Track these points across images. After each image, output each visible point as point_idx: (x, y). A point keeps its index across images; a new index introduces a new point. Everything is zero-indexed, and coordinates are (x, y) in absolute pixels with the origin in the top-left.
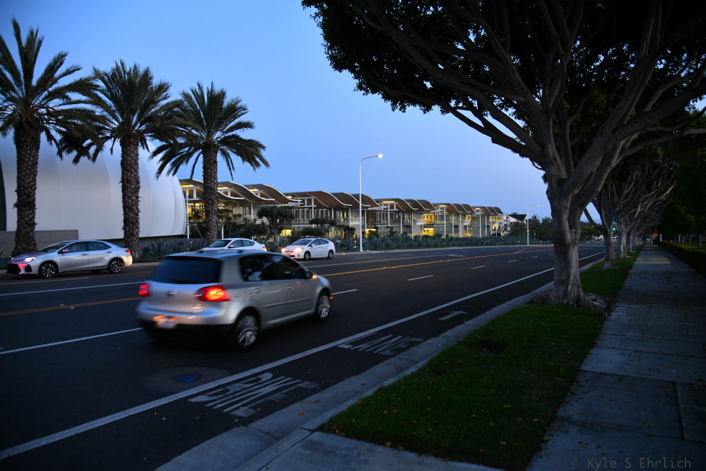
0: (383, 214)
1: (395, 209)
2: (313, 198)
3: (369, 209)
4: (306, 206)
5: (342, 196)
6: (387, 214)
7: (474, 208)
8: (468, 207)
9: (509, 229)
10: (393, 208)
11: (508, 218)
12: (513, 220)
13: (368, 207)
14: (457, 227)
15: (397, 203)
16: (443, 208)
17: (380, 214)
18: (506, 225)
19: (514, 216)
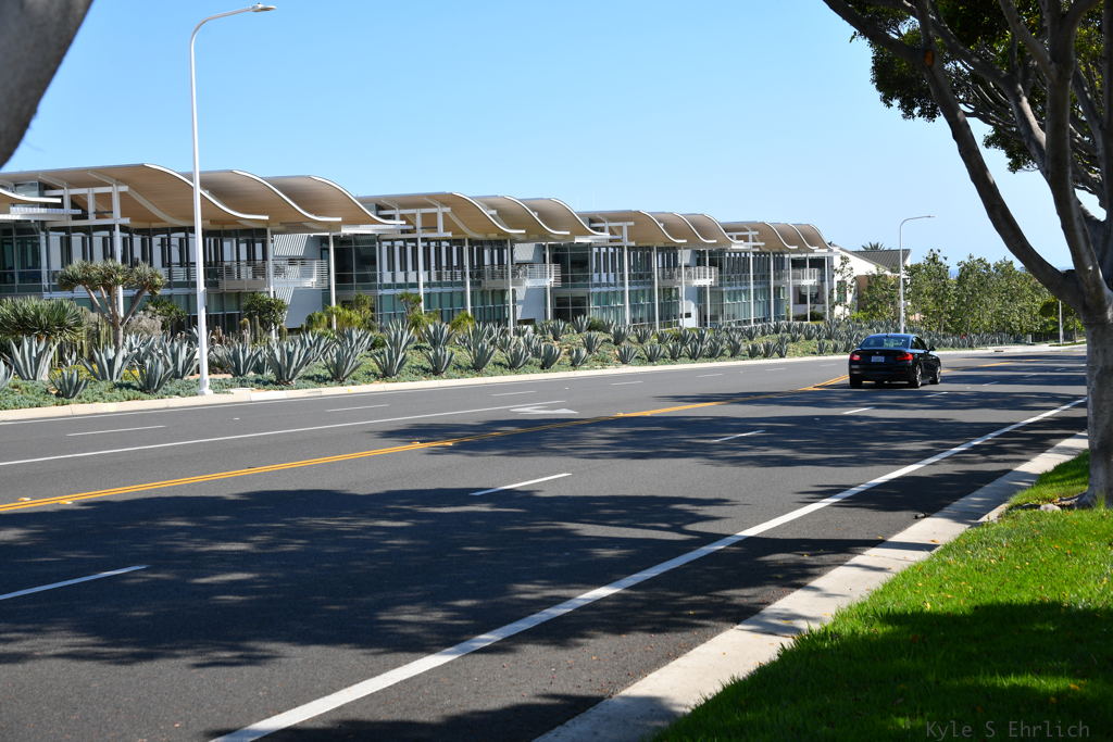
0: (403, 250)
1: (441, 233)
2: (116, 190)
3: (347, 231)
4: (92, 221)
6: (415, 250)
7: (729, 228)
9: (850, 297)
10: (435, 229)
11: (845, 260)
12: (863, 268)
13: (338, 226)
15: (447, 210)
17: (391, 250)
18: (842, 284)
19: (871, 253)
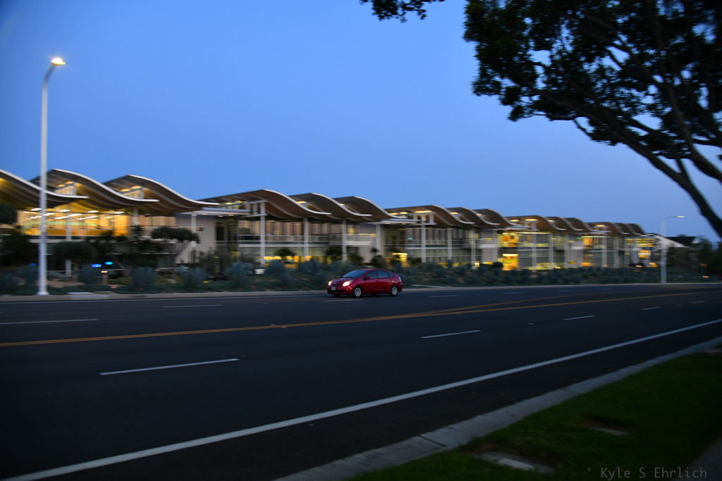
5: (353, 202)
7: (592, 225)
8: (577, 223)
14: (560, 253)
16: (530, 224)
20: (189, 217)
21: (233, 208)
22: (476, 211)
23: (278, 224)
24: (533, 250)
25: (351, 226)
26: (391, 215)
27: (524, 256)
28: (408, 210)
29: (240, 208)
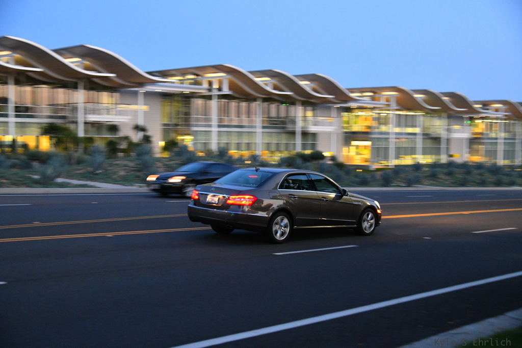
20: (136, 93)
21: (182, 83)
22: (442, 93)
23: (244, 104)
24: (499, 141)
25: (309, 108)
26: (353, 95)
27: (489, 147)
28: (373, 90)
29: (191, 84)
